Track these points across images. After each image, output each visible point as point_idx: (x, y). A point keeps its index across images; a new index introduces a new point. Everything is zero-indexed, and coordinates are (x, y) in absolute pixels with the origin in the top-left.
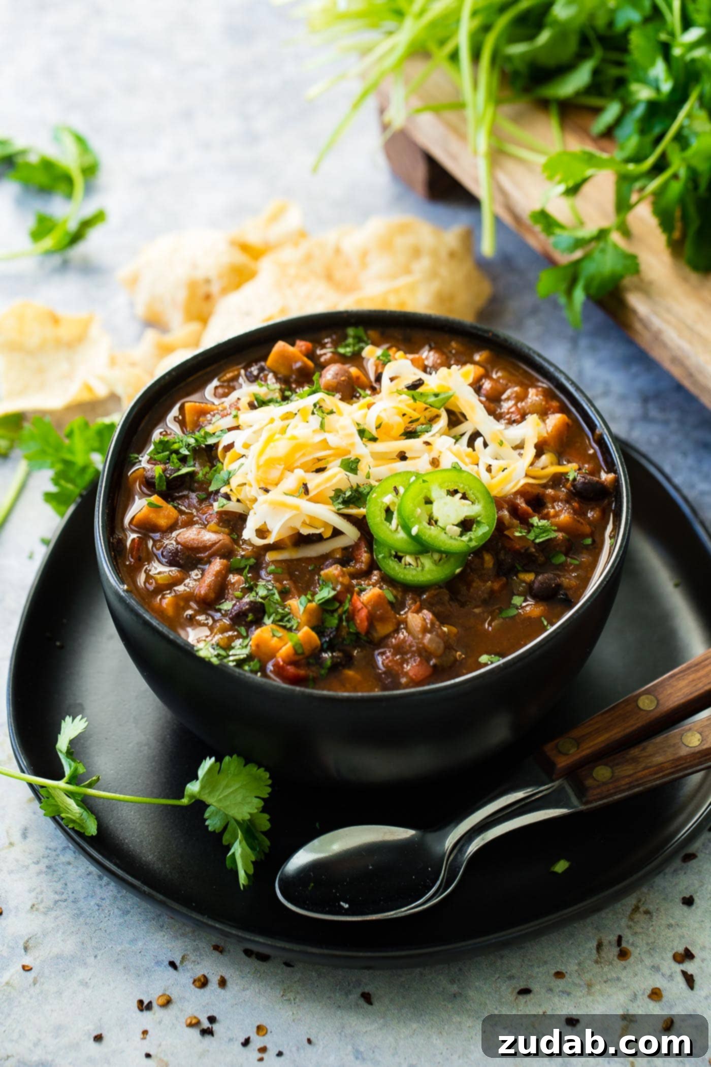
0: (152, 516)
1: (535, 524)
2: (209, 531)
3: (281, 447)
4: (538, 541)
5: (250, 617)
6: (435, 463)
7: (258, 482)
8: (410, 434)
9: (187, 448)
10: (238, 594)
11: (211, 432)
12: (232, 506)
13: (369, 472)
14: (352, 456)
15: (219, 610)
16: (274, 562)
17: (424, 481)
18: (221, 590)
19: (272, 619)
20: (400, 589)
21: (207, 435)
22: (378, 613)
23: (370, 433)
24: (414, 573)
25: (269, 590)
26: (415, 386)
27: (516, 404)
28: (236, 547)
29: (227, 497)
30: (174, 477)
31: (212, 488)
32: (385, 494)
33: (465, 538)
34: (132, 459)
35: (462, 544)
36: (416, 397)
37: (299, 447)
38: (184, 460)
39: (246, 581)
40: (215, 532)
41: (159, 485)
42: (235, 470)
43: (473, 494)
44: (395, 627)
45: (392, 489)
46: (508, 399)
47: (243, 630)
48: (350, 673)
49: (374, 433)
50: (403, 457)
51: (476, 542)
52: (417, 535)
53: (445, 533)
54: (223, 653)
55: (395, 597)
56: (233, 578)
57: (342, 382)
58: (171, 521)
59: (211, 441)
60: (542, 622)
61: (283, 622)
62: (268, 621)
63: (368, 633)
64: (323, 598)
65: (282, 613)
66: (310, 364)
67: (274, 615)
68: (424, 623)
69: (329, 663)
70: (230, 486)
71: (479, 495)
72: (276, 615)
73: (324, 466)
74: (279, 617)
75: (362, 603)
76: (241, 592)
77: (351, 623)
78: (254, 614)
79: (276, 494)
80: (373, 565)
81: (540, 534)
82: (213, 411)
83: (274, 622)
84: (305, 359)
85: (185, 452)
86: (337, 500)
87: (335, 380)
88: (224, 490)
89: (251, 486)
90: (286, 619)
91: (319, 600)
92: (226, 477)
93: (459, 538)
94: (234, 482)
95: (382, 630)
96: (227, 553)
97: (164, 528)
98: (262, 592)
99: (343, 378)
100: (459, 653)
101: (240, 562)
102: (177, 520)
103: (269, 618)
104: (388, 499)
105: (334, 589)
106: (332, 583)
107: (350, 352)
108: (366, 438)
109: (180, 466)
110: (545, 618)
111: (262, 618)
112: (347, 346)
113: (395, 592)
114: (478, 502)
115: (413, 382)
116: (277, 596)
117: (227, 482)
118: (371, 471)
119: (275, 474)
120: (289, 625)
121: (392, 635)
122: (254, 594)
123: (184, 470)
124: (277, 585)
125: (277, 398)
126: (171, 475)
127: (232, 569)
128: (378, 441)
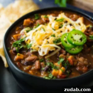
0: (19, 57)
3: (39, 37)
5: (49, 69)
6: (68, 31)
7: (38, 44)
8: (60, 27)
12: (34, 51)
14: (53, 34)
15: (42, 70)
16: (47, 58)
17: (70, 34)
18: (40, 66)
21: (22, 39)
22: (74, 60)
26: (56, 19)
31: (28, 49)
36: (57, 21)
37: (42, 36)
38: (20, 45)
40: (33, 56)
41: (17, 51)
44: (77, 62)
45: (64, 37)
48: (73, 73)
49: (54, 29)
50: (61, 32)
56: (42, 63)
61: (56, 68)
63: (73, 65)
73: (48, 38)
75: (70, 59)
76: (45, 65)
77: (69, 64)
79: (43, 45)
80: (67, 52)
84: (31, 21)
85: (20, 44)
86: (54, 43)
88: (31, 48)
91: (61, 62)
93: (81, 42)
94: (33, 46)
95: (75, 63)
96: (38, 59)
98: (48, 64)
101: (41, 60)
103: (53, 68)
104: (65, 39)
105: (63, 59)
116: (52, 64)
117: (31, 46)
119: (40, 42)
123: (21, 47)
125: (30, 30)
126: (19, 49)
127: (40, 62)
128: (56, 30)
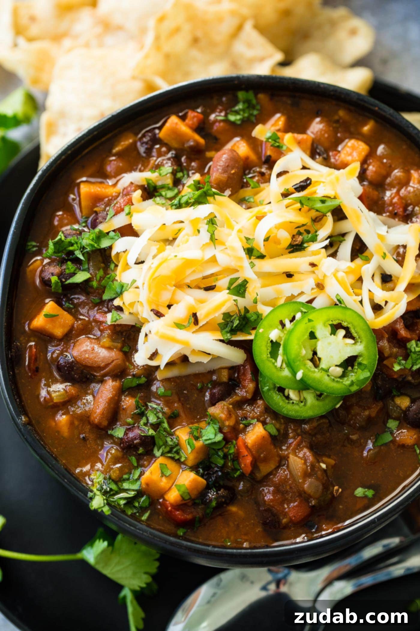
0: (49, 327)
1: (413, 350)
2: (103, 347)
4: (415, 368)
5: (141, 450)
6: (320, 286)
7: (150, 302)
8: (296, 247)
9: (81, 252)
10: (129, 420)
11: (106, 231)
12: (125, 318)
13: (256, 297)
15: (112, 436)
17: (310, 321)
18: (114, 414)
19: (161, 451)
20: (282, 420)
21: (100, 236)
22: (262, 455)
23: (258, 251)
24: (296, 407)
25: (158, 418)
26: (303, 186)
27: (398, 192)
28: (127, 364)
29: (120, 309)
30: (70, 284)
31: (105, 297)
32: (271, 327)
33: (347, 382)
34: (30, 247)
35: (343, 386)
36: (303, 202)
37: (189, 263)
38: (78, 264)
39: (137, 407)
40: (109, 348)
41: (55, 288)
42: (128, 284)
43: (356, 333)
44: (277, 465)
45: (278, 323)
46: (392, 186)
47: (134, 460)
48: (234, 509)
49: (263, 250)
50: (289, 275)
51: (357, 385)
52: (302, 380)
53: (328, 376)
54: (114, 487)
55: (278, 430)
56: (126, 401)
57: (232, 176)
58: (66, 330)
59: (105, 244)
60: (415, 451)
61: (172, 453)
62: (157, 453)
63: (252, 473)
64: (210, 439)
65: (171, 445)
66: (202, 141)
67: (164, 447)
68: (305, 467)
69: (214, 504)
70: (122, 299)
71: (362, 334)
72: (165, 447)
73: (214, 284)
74: (168, 449)
75: (247, 447)
76: (132, 418)
77: (236, 462)
78: (144, 448)
79: (167, 322)
80: (257, 394)
81: (417, 360)
82: (107, 197)
83: (163, 454)
84: (197, 137)
85: (79, 255)
86: (224, 329)
87: (225, 175)
88: (116, 302)
89: (142, 304)
90: (175, 450)
91: (206, 440)
92: (119, 290)
93: (341, 380)
94: (127, 298)
95: (265, 469)
96: (119, 373)
97: (60, 337)
98: (152, 419)
99: (233, 172)
100: (336, 488)
101: (132, 382)
102: (73, 326)
103: (158, 450)
104: (274, 334)
106: (219, 423)
107: (240, 120)
108: (254, 256)
109: (75, 270)
110: (418, 447)
111: (152, 450)
112: (237, 113)
113: (278, 426)
114: (361, 342)
115: (301, 182)
116: (166, 425)
117: (120, 294)
118: (258, 297)
119: (166, 297)
120: (177, 457)
121: (274, 472)
122: (144, 420)
124: (166, 409)
125: (168, 184)
126: (66, 280)
127: (124, 389)
128: (266, 258)
